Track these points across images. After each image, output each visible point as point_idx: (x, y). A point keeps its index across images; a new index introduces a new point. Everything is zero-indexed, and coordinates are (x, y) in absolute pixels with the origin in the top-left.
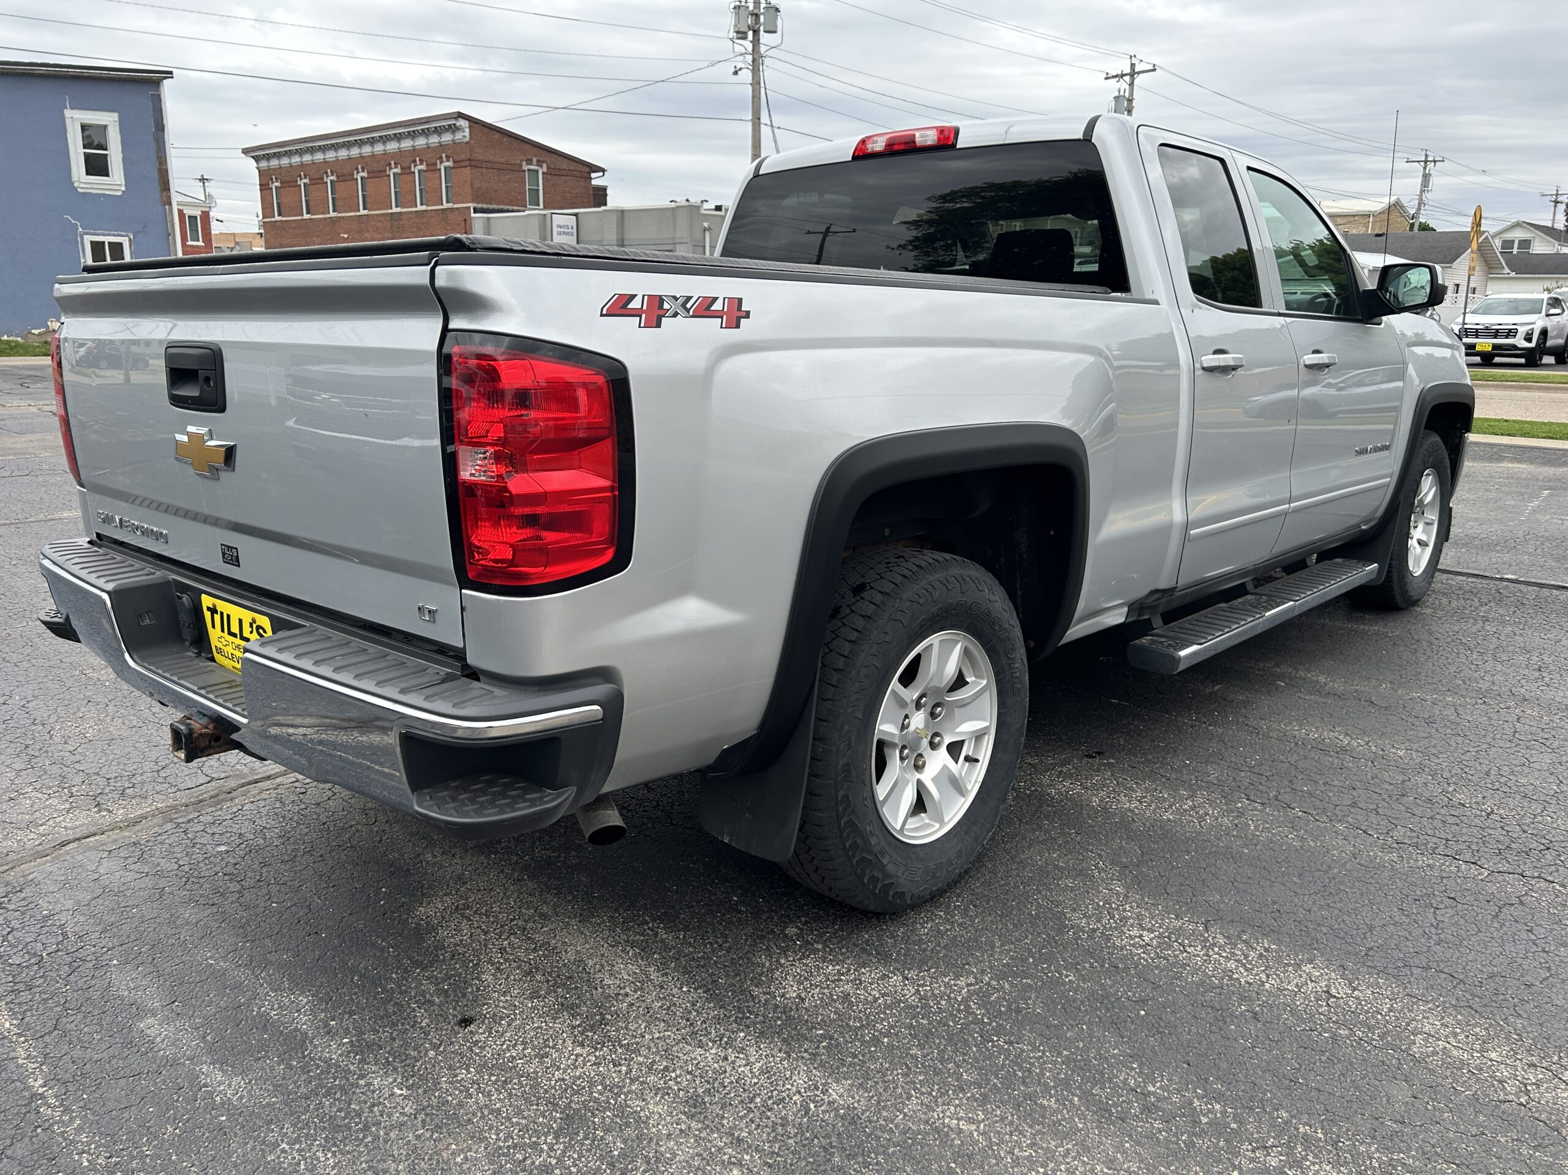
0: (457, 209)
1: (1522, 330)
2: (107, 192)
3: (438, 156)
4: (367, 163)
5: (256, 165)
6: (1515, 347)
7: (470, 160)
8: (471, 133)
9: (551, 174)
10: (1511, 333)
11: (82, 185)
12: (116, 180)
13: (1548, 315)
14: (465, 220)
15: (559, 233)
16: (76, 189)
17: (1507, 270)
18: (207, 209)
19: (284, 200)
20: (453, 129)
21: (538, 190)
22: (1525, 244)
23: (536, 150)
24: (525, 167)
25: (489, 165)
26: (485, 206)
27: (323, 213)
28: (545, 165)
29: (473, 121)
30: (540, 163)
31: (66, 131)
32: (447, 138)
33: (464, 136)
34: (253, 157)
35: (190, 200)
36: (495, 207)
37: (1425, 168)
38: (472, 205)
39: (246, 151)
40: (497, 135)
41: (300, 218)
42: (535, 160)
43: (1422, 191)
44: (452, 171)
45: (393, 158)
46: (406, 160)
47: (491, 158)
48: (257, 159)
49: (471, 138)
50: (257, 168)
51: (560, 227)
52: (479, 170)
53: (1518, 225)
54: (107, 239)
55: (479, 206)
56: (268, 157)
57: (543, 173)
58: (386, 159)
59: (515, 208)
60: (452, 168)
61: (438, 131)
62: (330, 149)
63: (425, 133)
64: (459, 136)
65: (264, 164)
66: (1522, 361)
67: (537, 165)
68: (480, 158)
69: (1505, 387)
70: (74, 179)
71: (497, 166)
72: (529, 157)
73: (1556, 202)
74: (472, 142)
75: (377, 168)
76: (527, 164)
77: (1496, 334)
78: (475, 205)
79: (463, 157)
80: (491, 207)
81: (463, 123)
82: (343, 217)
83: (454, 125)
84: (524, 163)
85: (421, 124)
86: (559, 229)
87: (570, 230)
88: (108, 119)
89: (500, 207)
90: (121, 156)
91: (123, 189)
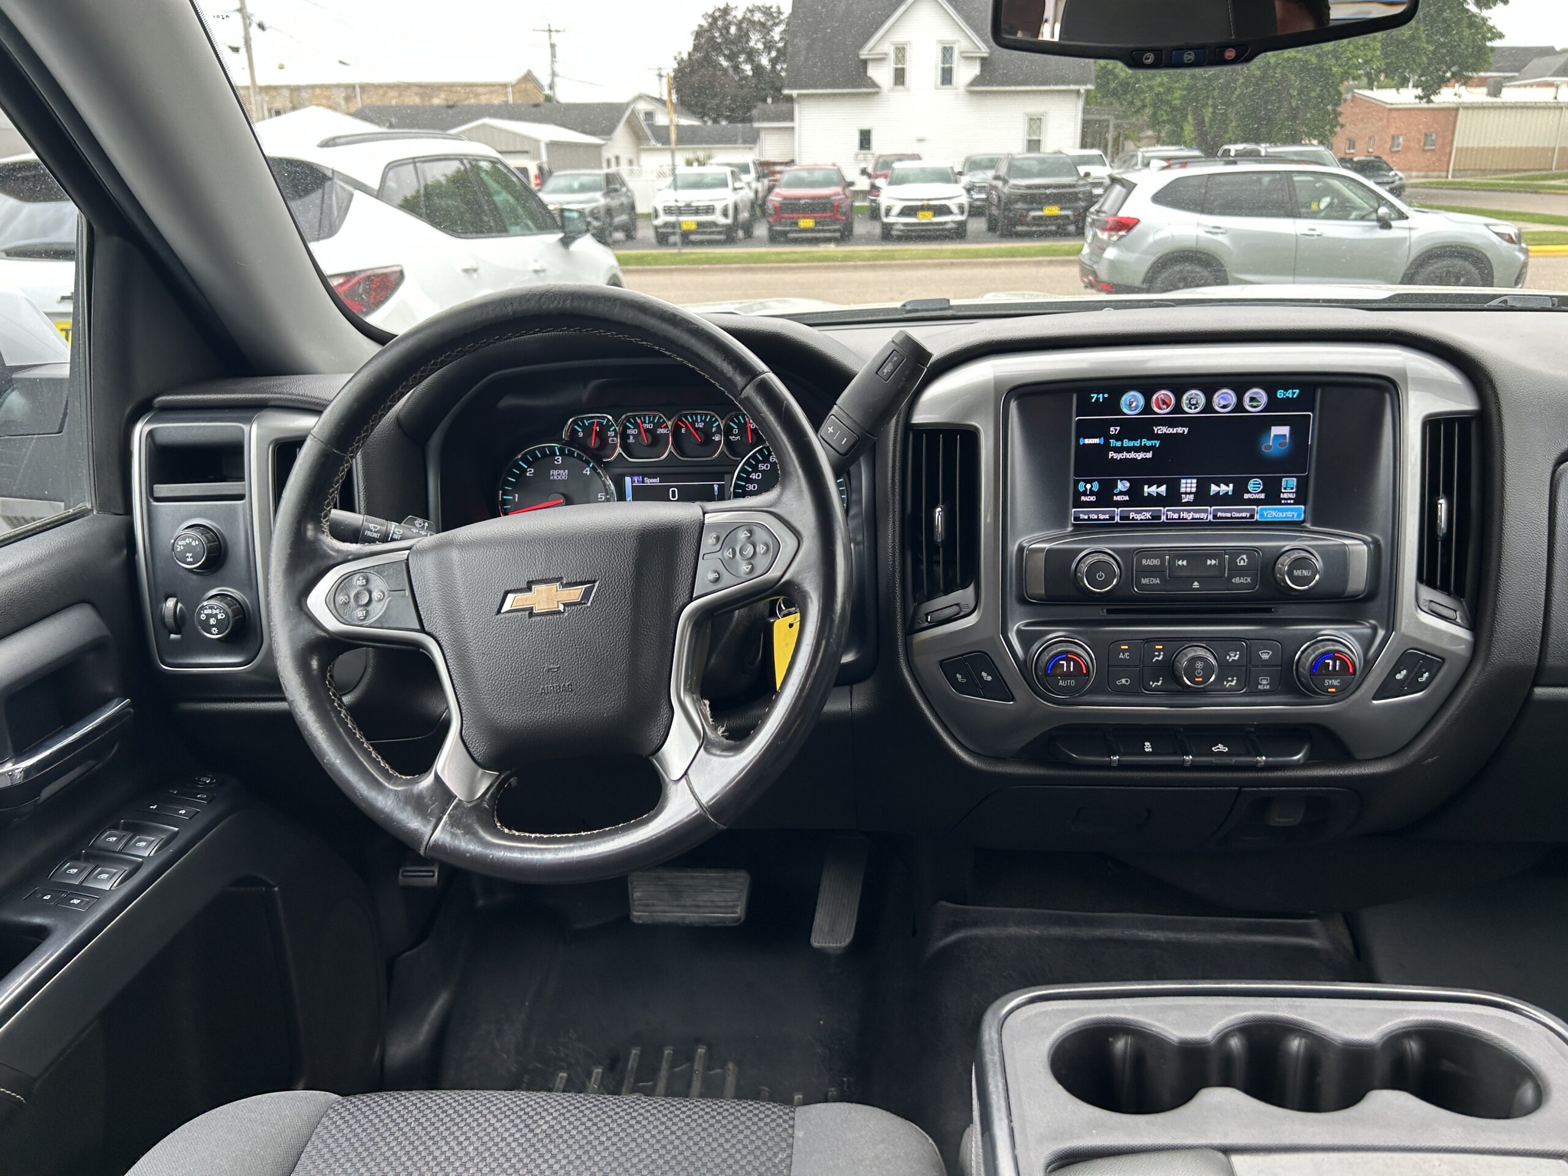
1: (719, 206)
6: (714, 224)
10: (709, 210)
13: (735, 189)
17: (653, 142)
22: (649, 115)
37: (550, 37)
43: (553, 62)
53: (640, 97)
66: (722, 237)
69: (732, 270)
73: (660, 76)
77: (697, 211)
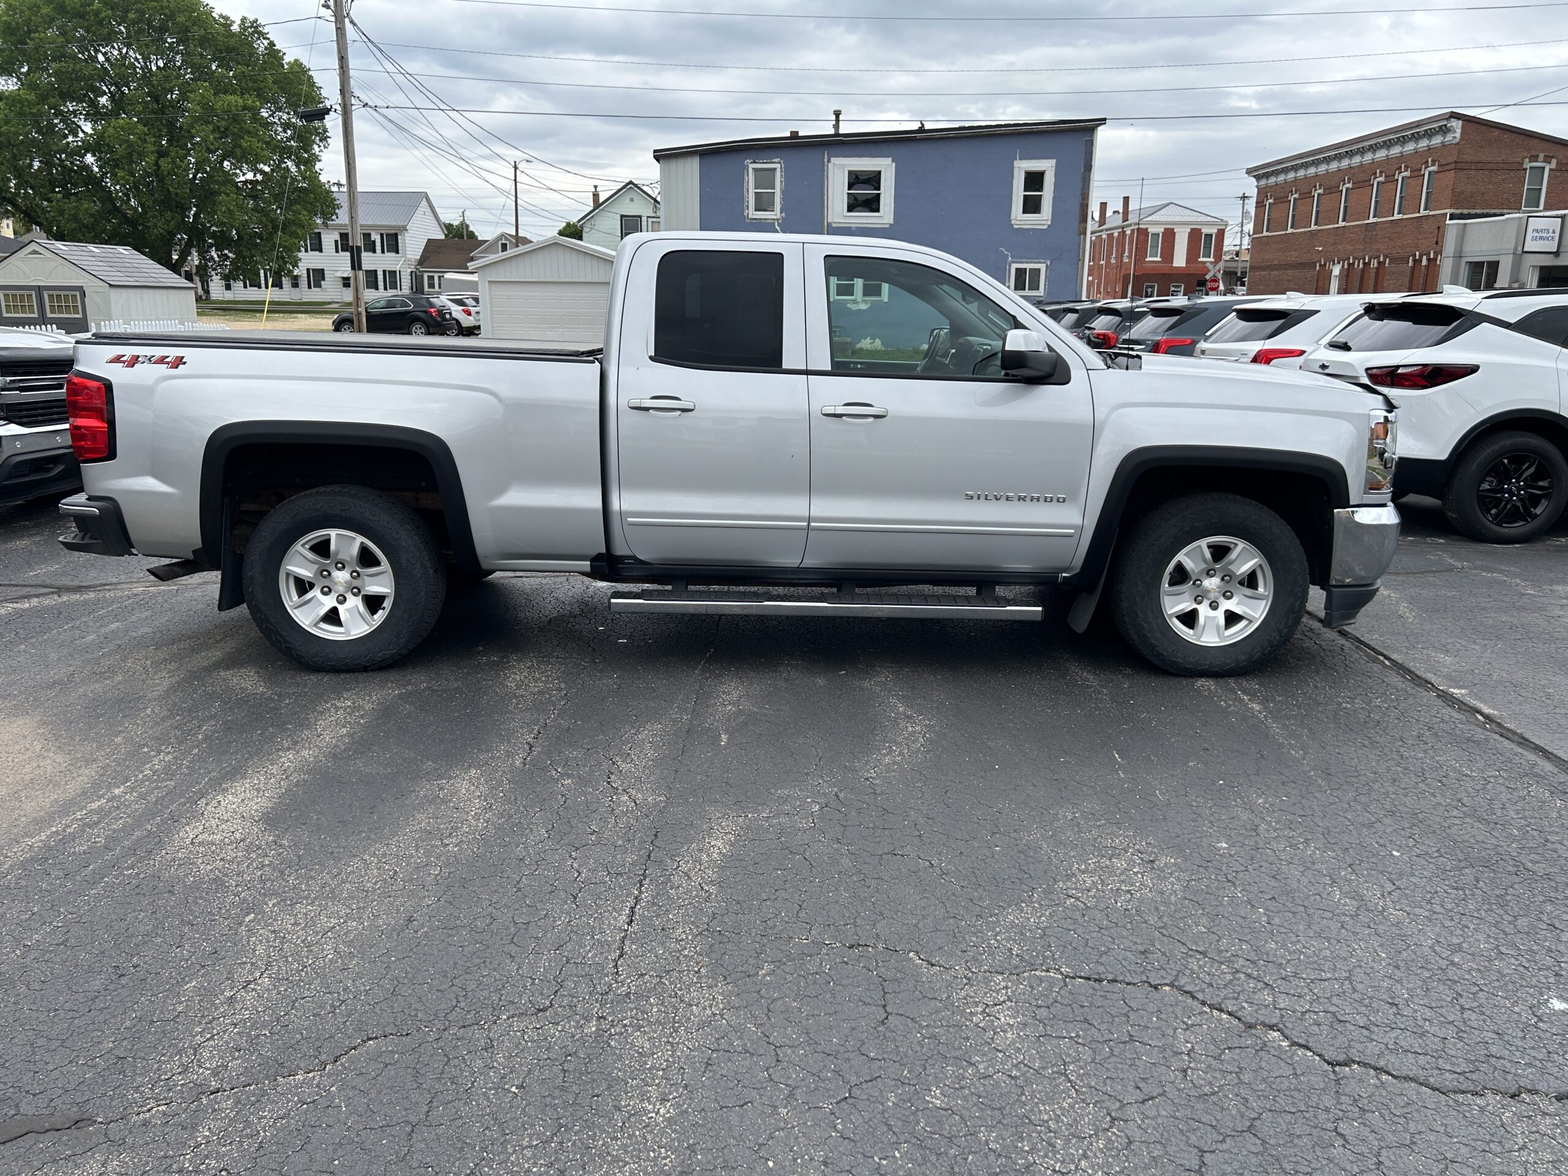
0: (1433, 215)
2: (1036, 227)
3: (1424, 161)
4: (1354, 174)
5: (1256, 184)
7: (1456, 162)
8: (1462, 134)
9: (1561, 170)
11: (1018, 222)
12: (1044, 217)
14: (1439, 228)
15: (1534, 239)
16: (1012, 225)
18: (1223, 227)
19: (1273, 216)
20: (1444, 130)
21: (1540, 190)
23: (1544, 145)
24: (1527, 165)
25: (1479, 166)
26: (1465, 211)
27: (1305, 227)
28: (1554, 161)
29: (1468, 120)
30: (1547, 159)
31: (1013, 178)
32: (1437, 140)
33: (1454, 138)
34: (1254, 176)
35: (1209, 219)
36: (1479, 211)
38: (1449, 211)
39: (1249, 172)
40: (1496, 133)
41: (1284, 232)
42: (1541, 156)
44: (1437, 175)
45: (1379, 167)
46: (1390, 168)
47: (1484, 158)
48: (1258, 178)
49: (1461, 139)
50: (1257, 187)
51: (1537, 231)
52: (1465, 172)
54: (1028, 266)
55: (1458, 211)
56: (1267, 176)
57: (1551, 170)
58: (1371, 170)
59: (1505, 211)
60: (1436, 172)
61: (1429, 134)
62: (1323, 162)
63: (1416, 137)
64: (1449, 137)
65: (1263, 182)
67: (1544, 161)
68: (1469, 159)
70: (1012, 218)
71: (1490, 166)
72: (1534, 153)
74: (1463, 142)
75: (1362, 179)
76: (1530, 162)
78: (1452, 211)
79: (1450, 159)
80: (1473, 211)
81: (1456, 125)
82: (1321, 230)
83: (1445, 125)
84: (1527, 160)
85: (1411, 128)
86: (1535, 234)
87: (1551, 234)
88: (1046, 165)
89: (1485, 211)
90: (1052, 195)
91: (1049, 223)
